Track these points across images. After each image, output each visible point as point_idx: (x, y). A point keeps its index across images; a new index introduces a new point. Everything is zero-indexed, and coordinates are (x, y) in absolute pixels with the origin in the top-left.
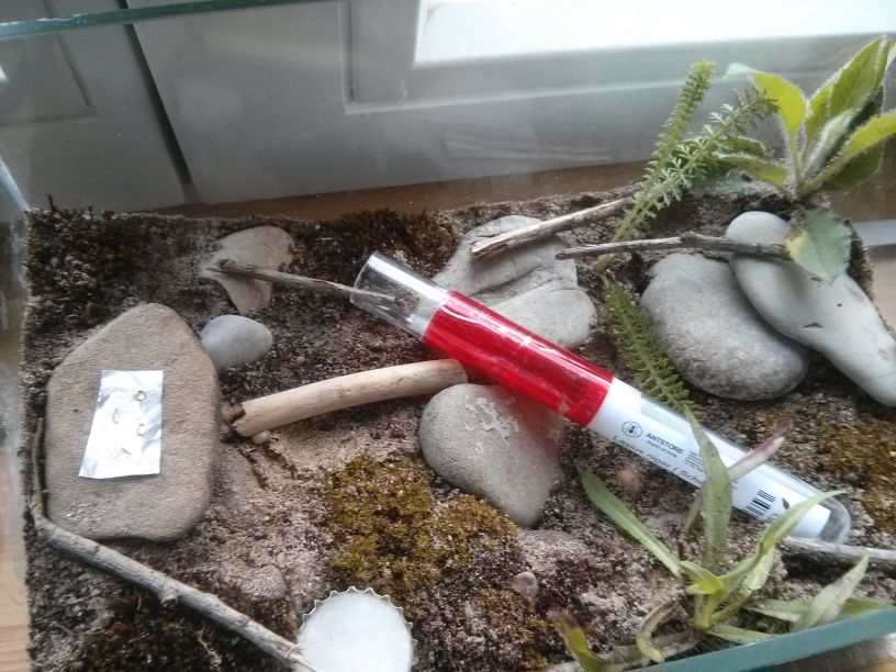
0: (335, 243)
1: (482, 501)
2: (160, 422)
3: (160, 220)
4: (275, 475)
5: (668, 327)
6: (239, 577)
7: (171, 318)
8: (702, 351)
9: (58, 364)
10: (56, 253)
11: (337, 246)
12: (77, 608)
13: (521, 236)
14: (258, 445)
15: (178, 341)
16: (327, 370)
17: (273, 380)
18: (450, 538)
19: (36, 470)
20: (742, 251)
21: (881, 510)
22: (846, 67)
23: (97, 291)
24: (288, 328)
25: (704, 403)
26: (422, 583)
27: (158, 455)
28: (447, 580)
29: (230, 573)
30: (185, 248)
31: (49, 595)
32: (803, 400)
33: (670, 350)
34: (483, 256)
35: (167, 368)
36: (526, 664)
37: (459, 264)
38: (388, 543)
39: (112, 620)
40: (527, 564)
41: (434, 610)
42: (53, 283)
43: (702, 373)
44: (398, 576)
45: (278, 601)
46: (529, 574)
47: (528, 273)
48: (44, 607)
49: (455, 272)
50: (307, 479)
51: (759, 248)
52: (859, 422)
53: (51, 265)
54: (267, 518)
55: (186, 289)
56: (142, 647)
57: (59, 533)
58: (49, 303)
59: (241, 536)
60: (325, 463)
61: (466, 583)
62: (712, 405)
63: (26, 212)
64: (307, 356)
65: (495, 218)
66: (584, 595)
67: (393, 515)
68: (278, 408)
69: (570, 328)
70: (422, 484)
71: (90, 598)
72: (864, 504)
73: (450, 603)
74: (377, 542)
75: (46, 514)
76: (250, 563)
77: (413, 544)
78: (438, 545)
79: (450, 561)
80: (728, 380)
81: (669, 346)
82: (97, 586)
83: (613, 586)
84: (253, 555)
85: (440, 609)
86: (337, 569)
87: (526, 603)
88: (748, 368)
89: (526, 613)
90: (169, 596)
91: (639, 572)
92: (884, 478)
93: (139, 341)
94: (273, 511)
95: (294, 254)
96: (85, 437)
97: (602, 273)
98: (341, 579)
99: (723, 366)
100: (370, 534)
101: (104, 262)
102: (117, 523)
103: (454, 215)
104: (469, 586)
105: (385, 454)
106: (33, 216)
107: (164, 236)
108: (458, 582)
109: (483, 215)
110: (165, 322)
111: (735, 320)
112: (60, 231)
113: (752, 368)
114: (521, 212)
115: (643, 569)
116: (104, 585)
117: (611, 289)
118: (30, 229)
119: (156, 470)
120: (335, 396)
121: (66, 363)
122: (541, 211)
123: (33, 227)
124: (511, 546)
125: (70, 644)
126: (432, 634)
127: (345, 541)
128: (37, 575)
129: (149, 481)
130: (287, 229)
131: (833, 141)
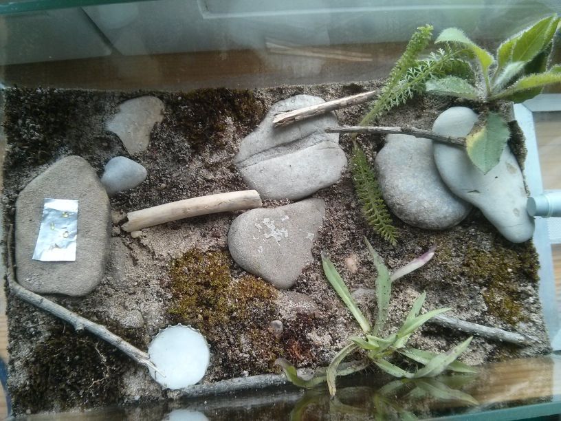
0: (189, 110)
1: (259, 279)
2: (76, 231)
3: (83, 92)
4: (143, 257)
5: (387, 180)
6: (119, 315)
7: (84, 167)
8: (403, 200)
9: (22, 189)
10: (21, 116)
11: (191, 112)
12: (32, 329)
13: (305, 113)
14: (134, 239)
15: (87, 183)
16: (179, 193)
17: (146, 197)
18: (237, 301)
19: (10, 254)
20: (439, 140)
21: (494, 302)
22: (526, 31)
23: (44, 142)
24: (158, 164)
25: (402, 228)
26: (219, 324)
27: (75, 250)
28: (233, 323)
29: (114, 313)
30: (99, 110)
31: (18, 321)
32: (462, 231)
33: (385, 194)
34: (280, 126)
35: (81, 200)
36: (269, 370)
37: (265, 127)
38: (202, 300)
39: (50, 337)
40: (280, 314)
41: (224, 337)
42: (20, 136)
43: (401, 212)
44: (206, 318)
45: (140, 329)
46: (279, 322)
47: (308, 136)
48: (16, 327)
49: (263, 132)
50: (161, 261)
51: (449, 139)
52: (493, 249)
53: (18, 125)
54: (136, 284)
55: (98, 136)
56: (65, 352)
57: (21, 290)
58: (17, 149)
59: (121, 293)
60: (171, 252)
61: (243, 324)
62: (405, 229)
63: (3, 90)
64: (167, 183)
65: (293, 95)
66: (309, 334)
67: (207, 285)
68: (148, 218)
69: (328, 174)
70: (226, 268)
71: (39, 325)
72: (484, 297)
73: (233, 335)
74: (197, 299)
75: (16, 279)
76: (125, 308)
77: (216, 302)
78: (230, 303)
79: (235, 313)
80: (415, 218)
81: (385, 192)
82: (42, 319)
83: (328, 328)
84: (127, 304)
85: (227, 337)
86: (172, 314)
87: (275, 337)
88: (429, 213)
89: (274, 344)
90: (79, 327)
91: (343, 322)
92: (501, 284)
93: (66, 180)
94: (140, 280)
95: (165, 115)
96: (36, 236)
97: (354, 139)
98: (175, 319)
99: (414, 211)
100: (193, 294)
101: (49, 123)
102: (52, 286)
103: (267, 92)
104: (244, 327)
105: (207, 247)
106: (7, 92)
107: (86, 102)
108: (238, 325)
109: (285, 93)
110: (81, 169)
111: (428, 181)
112: (23, 101)
113: (431, 213)
114: (311, 93)
115: (345, 321)
116: (46, 319)
117: (357, 151)
118: (5, 101)
119: (73, 259)
120: (181, 212)
121: (26, 190)
122: (323, 92)
123: (7, 99)
124: (270, 306)
125: (29, 347)
126: (222, 349)
127: (178, 298)
128: (11, 310)
129: (69, 264)
130: (161, 98)
131: (510, 77)
